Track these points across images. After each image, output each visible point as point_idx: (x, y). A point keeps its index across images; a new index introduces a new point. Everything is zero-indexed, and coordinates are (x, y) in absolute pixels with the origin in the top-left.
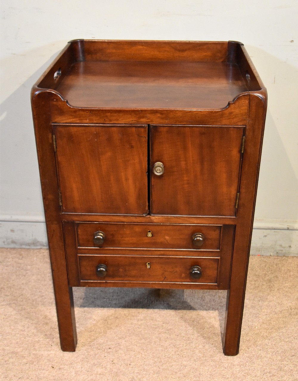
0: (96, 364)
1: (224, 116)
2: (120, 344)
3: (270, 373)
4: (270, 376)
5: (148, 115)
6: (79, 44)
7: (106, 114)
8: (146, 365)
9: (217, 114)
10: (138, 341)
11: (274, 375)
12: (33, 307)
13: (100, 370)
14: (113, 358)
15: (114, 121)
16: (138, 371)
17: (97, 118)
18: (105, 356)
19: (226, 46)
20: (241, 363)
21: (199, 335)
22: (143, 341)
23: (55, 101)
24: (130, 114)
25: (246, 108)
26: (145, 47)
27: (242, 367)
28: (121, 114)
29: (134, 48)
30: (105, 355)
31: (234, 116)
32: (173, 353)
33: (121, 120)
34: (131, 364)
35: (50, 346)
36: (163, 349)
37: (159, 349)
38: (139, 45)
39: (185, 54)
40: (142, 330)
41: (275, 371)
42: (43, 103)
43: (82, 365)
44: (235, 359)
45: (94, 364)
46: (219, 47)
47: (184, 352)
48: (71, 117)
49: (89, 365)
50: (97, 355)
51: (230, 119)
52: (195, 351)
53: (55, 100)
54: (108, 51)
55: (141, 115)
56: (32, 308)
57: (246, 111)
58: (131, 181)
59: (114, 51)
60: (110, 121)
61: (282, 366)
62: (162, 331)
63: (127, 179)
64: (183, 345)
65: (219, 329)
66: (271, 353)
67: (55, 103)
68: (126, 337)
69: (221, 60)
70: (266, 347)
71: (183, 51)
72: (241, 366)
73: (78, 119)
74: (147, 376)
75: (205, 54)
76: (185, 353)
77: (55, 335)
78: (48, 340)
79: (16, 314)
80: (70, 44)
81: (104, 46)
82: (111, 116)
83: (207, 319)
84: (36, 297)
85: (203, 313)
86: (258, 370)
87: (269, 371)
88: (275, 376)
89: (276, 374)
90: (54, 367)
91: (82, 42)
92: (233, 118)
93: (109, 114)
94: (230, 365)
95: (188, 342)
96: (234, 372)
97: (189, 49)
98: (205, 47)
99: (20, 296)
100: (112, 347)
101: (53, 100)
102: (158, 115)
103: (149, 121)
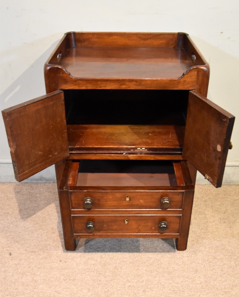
0: (90, 259)
1: (180, 83)
2: (105, 245)
3: (208, 260)
4: (208, 263)
5: (127, 83)
6: (72, 35)
7: (97, 83)
9: (175, 82)
10: (117, 243)
11: (210, 262)
13: (93, 262)
15: (103, 87)
16: (119, 262)
17: (91, 86)
19: (176, 36)
20: (189, 255)
23: (61, 74)
24: (114, 82)
25: (195, 77)
26: (119, 37)
27: (189, 257)
28: (108, 82)
29: (111, 38)
31: (187, 83)
33: (108, 87)
35: (58, 247)
36: (135, 248)
37: (132, 247)
38: (115, 35)
39: (147, 42)
41: (211, 259)
42: (53, 75)
43: (80, 259)
44: (184, 253)
45: (88, 258)
46: (171, 37)
47: (150, 249)
48: (73, 85)
49: (85, 259)
51: (184, 85)
52: (157, 248)
53: (61, 73)
54: (93, 40)
55: (122, 83)
57: (195, 79)
59: (97, 40)
60: (100, 87)
61: (216, 256)
64: (149, 244)
66: (208, 248)
67: (61, 75)
68: (109, 240)
69: (173, 46)
70: (205, 244)
71: (146, 39)
73: (77, 86)
74: (125, 265)
75: (161, 42)
78: (55, 243)
80: (66, 35)
81: (90, 36)
82: (101, 84)
86: (200, 259)
87: (207, 260)
88: (212, 263)
89: (212, 261)
90: (62, 261)
91: (74, 33)
92: (186, 85)
93: (99, 82)
94: (181, 257)
95: (152, 243)
96: (184, 261)
97: (150, 38)
98: (161, 37)
101: (60, 73)
102: (134, 83)
103: (128, 87)
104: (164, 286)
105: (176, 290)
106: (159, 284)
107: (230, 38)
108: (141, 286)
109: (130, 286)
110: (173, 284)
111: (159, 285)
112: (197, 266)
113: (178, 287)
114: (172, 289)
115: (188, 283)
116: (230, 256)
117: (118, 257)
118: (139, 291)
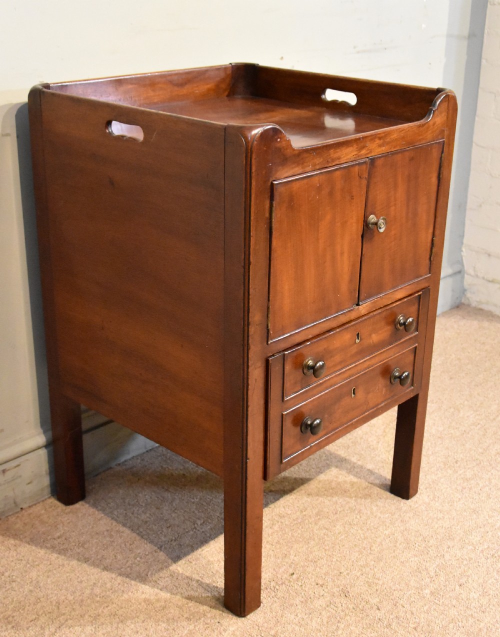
2: (294, 562)
3: (464, 488)
8: (356, 561)
10: (307, 546)
11: (470, 489)
12: (106, 605)
14: (313, 580)
17: (320, 161)
18: (301, 586)
19: (229, 72)
21: (354, 498)
22: (312, 543)
27: (437, 500)
30: (300, 584)
32: (360, 531)
33: (343, 157)
34: (341, 571)
36: (346, 535)
39: (185, 90)
40: (292, 534)
41: (465, 484)
43: (291, 613)
45: (302, 602)
46: (222, 75)
47: (370, 524)
48: (294, 166)
49: (299, 607)
50: (291, 591)
52: (376, 515)
56: (107, 607)
58: (346, 256)
60: (333, 160)
61: (462, 476)
62: (313, 519)
63: (342, 254)
64: (356, 518)
65: (363, 480)
66: (438, 472)
67: (278, 145)
68: (288, 552)
69: (226, 93)
72: (435, 501)
73: (300, 167)
74: (376, 570)
75: (207, 86)
76: (372, 524)
77: (200, 609)
78: (201, 621)
79: (95, 628)
83: (335, 479)
84: (88, 592)
85: (322, 477)
86: (453, 493)
87: (461, 488)
89: (469, 486)
94: (425, 505)
95: (356, 512)
96: (439, 509)
97: (189, 82)
99: (58, 607)
100: (291, 571)
101: (277, 141)
104: (472, 559)
105: (494, 553)
106: (462, 562)
108: (446, 582)
109: (432, 593)
110: (477, 548)
111: (465, 562)
112: (464, 503)
113: (488, 547)
114: (489, 556)
115: (490, 534)
116: (477, 464)
117: (345, 566)
118: (455, 590)
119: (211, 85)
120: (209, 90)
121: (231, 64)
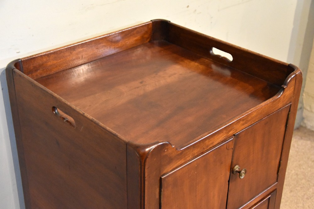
1: (280, 101)
5: (235, 126)
7: (205, 142)
15: (210, 145)
17: (198, 150)
19: (150, 26)
23: (166, 152)
24: (222, 132)
25: (293, 87)
26: (85, 49)
31: (286, 98)
38: (79, 48)
39: (120, 44)
42: (155, 159)
46: (146, 29)
51: (283, 101)
53: (166, 150)
54: (49, 64)
55: (230, 129)
57: (293, 90)
58: (216, 197)
60: (207, 147)
69: (148, 40)
71: (117, 41)
73: (183, 159)
75: (136, 38)
82: (209, 142)
93: (207, 141)
98: (135, 32)
101: (164, 151)
102: (241, 122)
103: (234, 131)
107: (195, 11)
119: (138, 37)
120: (136, 40)
121: (151, 21)
